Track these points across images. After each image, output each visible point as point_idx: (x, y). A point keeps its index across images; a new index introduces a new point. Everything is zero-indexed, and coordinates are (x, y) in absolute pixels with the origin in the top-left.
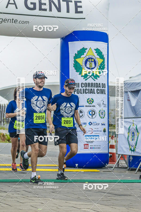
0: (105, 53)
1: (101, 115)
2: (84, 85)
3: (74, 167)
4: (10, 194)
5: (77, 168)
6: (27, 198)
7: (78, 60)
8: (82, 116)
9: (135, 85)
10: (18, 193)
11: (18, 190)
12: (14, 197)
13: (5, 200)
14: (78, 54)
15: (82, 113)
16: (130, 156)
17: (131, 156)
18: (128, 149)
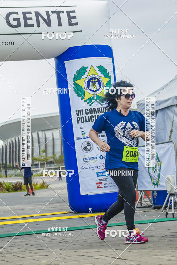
0: (110, 70)
2: (89, 112)
3: (87, 212)
4: (8, 249)
5: (91, 212)
6: (30, 251)
7: (78, 82)
8: (90, 149)
10: (19, 247)
11: (18, 244)
12: (14, 252)
13: (3, 257)
14: (77, 75)
15: (90, 145)
16: (153, 191)
17: (155, 192)
18: (150, 183)
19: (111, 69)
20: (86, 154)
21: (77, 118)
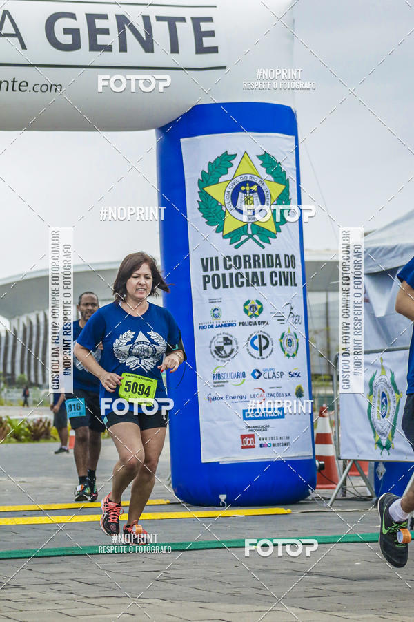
0: (288, 167)
1: (288, 349)
2: (232, 263)
3: (216, 503)
4: (33, 592)
5: (224, 505)
6: (85, 600)
7: (211, 190)
8: (231, 353)
9: (381, 254)
10: (58, 587)
11: (56, 579)
12: (48, 601)
13: (21, 611)
14: (210, 174)
15: (231, 343)
16: (377, 463)
17: (381, 464)
18: (370, 442)
19: (289, 163)
20: (220, 363)
21: (204, 277)
